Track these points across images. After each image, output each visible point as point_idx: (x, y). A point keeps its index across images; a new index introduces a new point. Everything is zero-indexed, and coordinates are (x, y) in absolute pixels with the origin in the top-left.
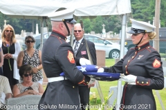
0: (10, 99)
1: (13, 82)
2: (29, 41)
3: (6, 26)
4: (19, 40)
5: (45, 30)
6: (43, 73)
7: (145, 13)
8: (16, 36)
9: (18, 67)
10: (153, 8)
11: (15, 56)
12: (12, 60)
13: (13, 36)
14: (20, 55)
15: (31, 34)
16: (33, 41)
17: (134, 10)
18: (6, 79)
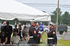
0: (20, 41)
2: (25, 27)
3: (19, 23)
5: (29, 24)
6: (28, 35)
7: (54, 21)
8: (22, 26)
9: (22, 33)
10: (56, 20)
11: (22, 31)
12: (21, 32)
13: (21, 26)
14: (23, 31)
15: (26, 25)
16: (26, 27)
17: (51, 20)
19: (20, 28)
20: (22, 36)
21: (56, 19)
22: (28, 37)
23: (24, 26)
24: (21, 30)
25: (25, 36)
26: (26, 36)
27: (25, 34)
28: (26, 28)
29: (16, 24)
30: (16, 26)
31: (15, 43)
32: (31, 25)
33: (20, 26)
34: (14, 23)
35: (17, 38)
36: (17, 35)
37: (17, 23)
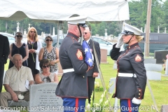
0: (33, 85)
1: (35, 72)
2: (48, 40)
4: (41, 39)
5: (61, 32)
6: (59, 65)
7: (139, 21)
8: (38, 36)
9: (39, 60)
10: (145, 17)
11: (37, 51)
12: (35, 54)
13: (36, 36)
14: (41, 51)
15: (49, 35)
16: (52, 40)
18: (30, 70)
19: (32, 42)
20: (38, 68)
21: (143, 13)
22: (57, 73)
23: (44, 36)
24: (36, 48)
25: (48, 69)
26: (53, 67)
27: (47, 62)
28: (51, 44)
29: (18, 31)
30: (19, 37)
31: (16, 90)
32: (65, 35)
33: (33, 36)
34: (12, 26)
35: (24, 76)
36: (24, 64)
37: (24, 27)
